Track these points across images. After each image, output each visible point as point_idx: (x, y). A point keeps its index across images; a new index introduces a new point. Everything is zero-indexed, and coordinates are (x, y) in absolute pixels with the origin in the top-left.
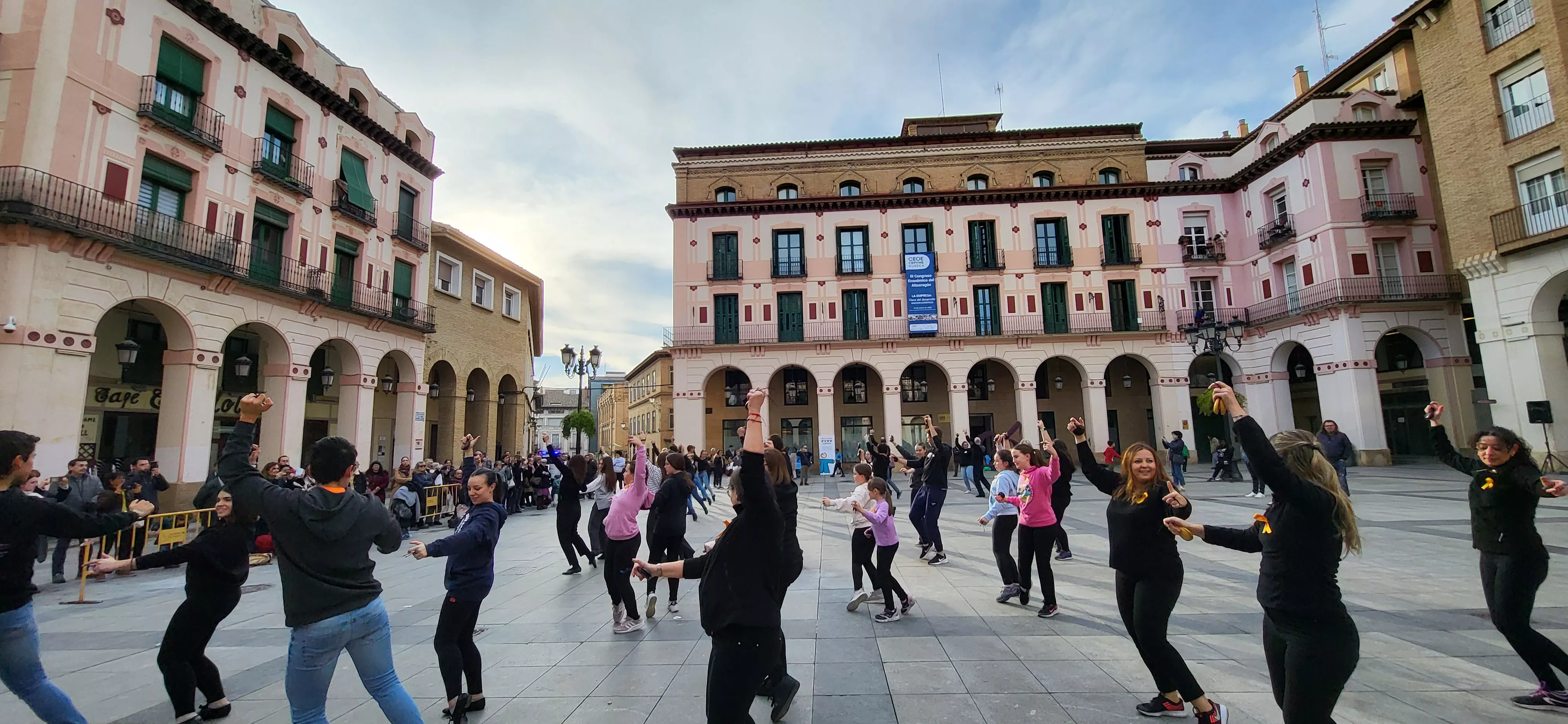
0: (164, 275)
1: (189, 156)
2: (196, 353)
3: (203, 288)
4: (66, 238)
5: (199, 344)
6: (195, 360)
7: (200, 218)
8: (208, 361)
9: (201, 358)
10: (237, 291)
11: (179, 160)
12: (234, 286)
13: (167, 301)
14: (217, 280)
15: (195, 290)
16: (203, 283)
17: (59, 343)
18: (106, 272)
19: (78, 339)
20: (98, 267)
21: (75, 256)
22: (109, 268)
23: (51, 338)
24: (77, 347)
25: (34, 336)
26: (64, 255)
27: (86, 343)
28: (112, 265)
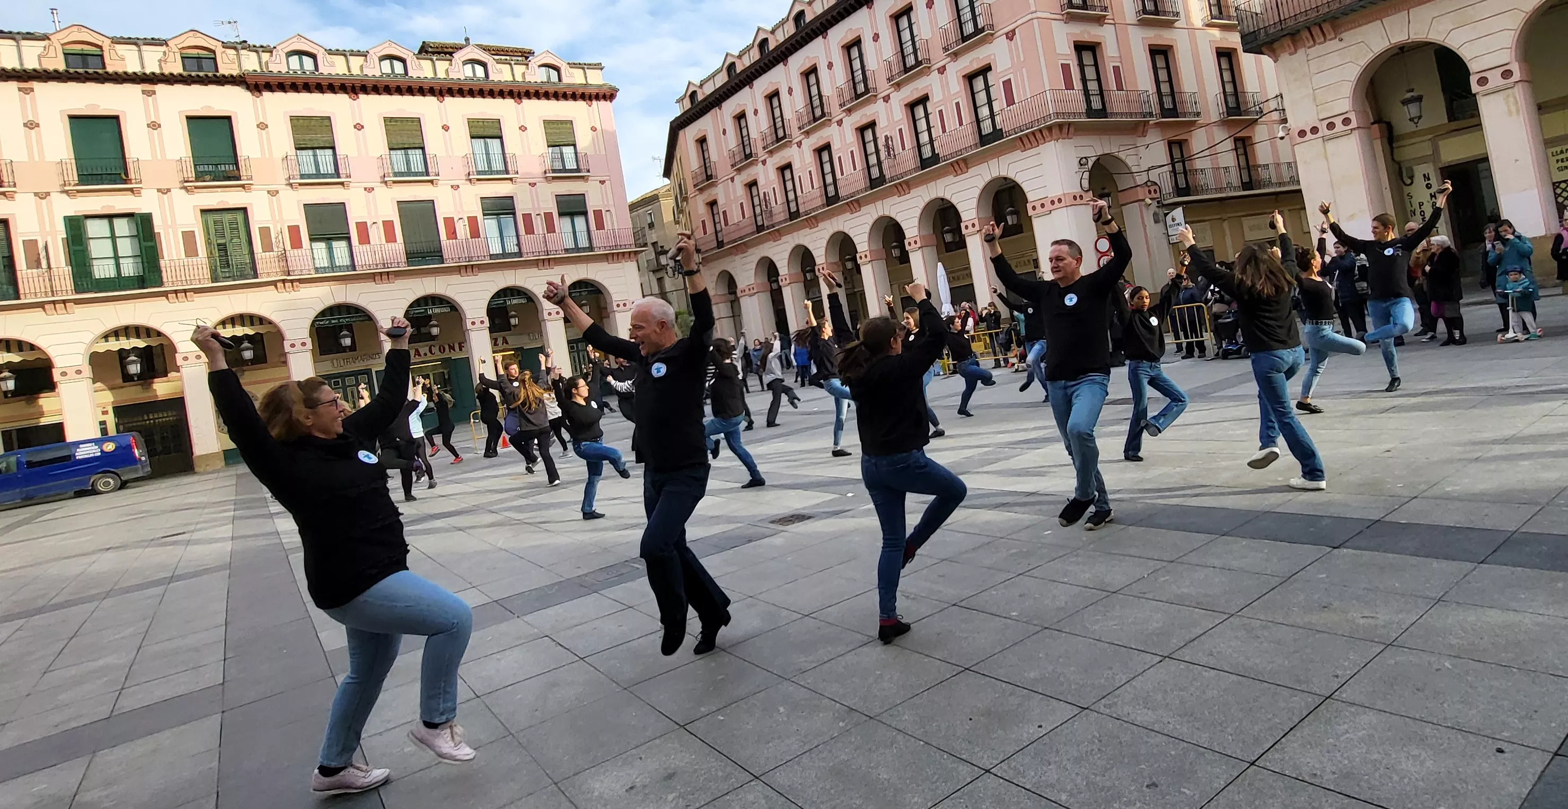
0: (1398, 12)
4: (1288, 40)
13: (1414, 38)
17: (1323, 131)
18: (1342, 44)
19: (1338, 121)
20: (1333, 45)
21: (1309, 47)
22: (1341, 40)
23: (1314, 130)
24: (1340, 127)
25: (1302, 133)
26: (1301, 52)
27: (1346, 121)
28: (1343, 35)
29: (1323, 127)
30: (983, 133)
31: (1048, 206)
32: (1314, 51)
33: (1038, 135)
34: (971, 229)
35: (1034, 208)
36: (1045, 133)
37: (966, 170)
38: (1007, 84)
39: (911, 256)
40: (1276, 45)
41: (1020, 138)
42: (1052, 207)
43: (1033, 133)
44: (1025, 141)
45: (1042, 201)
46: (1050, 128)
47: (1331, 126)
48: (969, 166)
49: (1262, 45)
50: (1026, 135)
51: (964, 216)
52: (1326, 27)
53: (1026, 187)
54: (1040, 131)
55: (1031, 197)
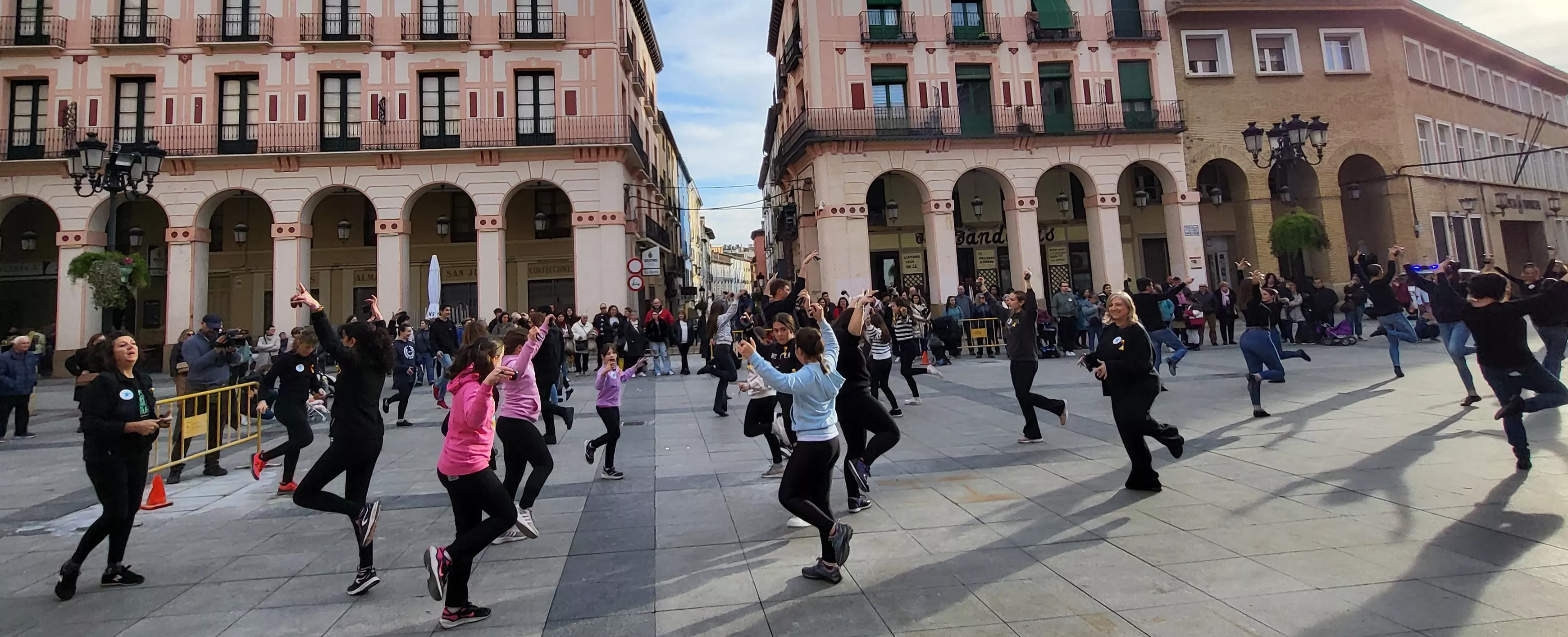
0: (899, 150)
1: (898, 55)
2: (933, 203)
3: (928, 152)
4: (835, 144)
5: (934, 196)
6: (933, 209)
7: (915, 100)
8: (943, 207)
9: (937, 206)
10: (952, 146)
11: (893, 61)
12: (949, 143)
13: (905, 168)
14: (935, 142)
15: (922, 155)
16: (927, 148)
17: (847, 213)
18: (864, 159)
19: (857, 208)
20: (859, 157)
21: (845, 154)
22: (865, 156)
23: (842, 210)
24: (858, 213)
25: (834, 210)
26: (840, 155)
27: (862, 210)
28: (866, 153)
29: (847, 209)
30: (521, 132)
31: (598, 219)
32: (849, 157)
33: (603, 152)
34: (488, 225)
35: (580, 219)
36: (612, 152)
37: (497, 163)
38: (570, 97)
39: (380, 241)
40: (823, 144)
41: (581, 149)
42: (602, 222)
43: (598, 149)
44: (585, 153)
45: (591, 214)
46: (616, 149)
47: (853, 210)
48: (502, 159)
49: (817, 142)
50: (589, 149)
51: (481, 211)
52: (861, 144)
53: (572, 197)
54: (607, 148)
55: (577, 207)
